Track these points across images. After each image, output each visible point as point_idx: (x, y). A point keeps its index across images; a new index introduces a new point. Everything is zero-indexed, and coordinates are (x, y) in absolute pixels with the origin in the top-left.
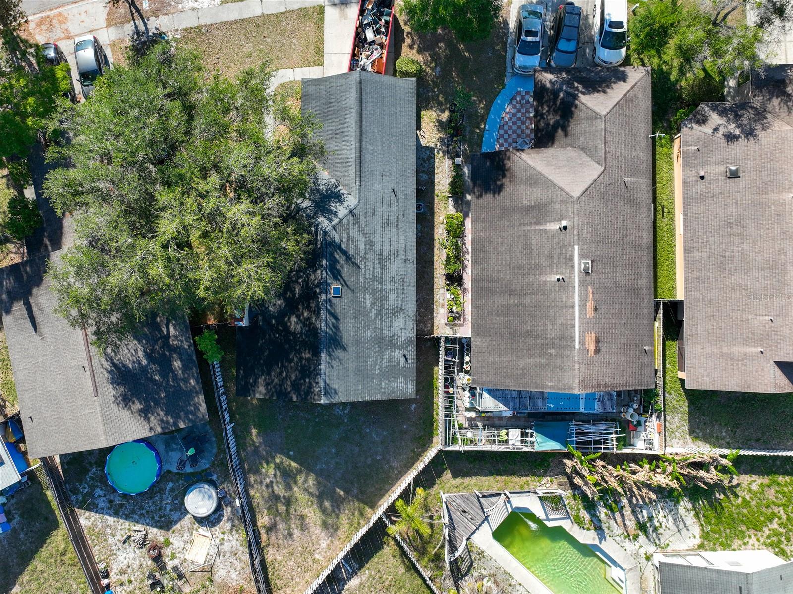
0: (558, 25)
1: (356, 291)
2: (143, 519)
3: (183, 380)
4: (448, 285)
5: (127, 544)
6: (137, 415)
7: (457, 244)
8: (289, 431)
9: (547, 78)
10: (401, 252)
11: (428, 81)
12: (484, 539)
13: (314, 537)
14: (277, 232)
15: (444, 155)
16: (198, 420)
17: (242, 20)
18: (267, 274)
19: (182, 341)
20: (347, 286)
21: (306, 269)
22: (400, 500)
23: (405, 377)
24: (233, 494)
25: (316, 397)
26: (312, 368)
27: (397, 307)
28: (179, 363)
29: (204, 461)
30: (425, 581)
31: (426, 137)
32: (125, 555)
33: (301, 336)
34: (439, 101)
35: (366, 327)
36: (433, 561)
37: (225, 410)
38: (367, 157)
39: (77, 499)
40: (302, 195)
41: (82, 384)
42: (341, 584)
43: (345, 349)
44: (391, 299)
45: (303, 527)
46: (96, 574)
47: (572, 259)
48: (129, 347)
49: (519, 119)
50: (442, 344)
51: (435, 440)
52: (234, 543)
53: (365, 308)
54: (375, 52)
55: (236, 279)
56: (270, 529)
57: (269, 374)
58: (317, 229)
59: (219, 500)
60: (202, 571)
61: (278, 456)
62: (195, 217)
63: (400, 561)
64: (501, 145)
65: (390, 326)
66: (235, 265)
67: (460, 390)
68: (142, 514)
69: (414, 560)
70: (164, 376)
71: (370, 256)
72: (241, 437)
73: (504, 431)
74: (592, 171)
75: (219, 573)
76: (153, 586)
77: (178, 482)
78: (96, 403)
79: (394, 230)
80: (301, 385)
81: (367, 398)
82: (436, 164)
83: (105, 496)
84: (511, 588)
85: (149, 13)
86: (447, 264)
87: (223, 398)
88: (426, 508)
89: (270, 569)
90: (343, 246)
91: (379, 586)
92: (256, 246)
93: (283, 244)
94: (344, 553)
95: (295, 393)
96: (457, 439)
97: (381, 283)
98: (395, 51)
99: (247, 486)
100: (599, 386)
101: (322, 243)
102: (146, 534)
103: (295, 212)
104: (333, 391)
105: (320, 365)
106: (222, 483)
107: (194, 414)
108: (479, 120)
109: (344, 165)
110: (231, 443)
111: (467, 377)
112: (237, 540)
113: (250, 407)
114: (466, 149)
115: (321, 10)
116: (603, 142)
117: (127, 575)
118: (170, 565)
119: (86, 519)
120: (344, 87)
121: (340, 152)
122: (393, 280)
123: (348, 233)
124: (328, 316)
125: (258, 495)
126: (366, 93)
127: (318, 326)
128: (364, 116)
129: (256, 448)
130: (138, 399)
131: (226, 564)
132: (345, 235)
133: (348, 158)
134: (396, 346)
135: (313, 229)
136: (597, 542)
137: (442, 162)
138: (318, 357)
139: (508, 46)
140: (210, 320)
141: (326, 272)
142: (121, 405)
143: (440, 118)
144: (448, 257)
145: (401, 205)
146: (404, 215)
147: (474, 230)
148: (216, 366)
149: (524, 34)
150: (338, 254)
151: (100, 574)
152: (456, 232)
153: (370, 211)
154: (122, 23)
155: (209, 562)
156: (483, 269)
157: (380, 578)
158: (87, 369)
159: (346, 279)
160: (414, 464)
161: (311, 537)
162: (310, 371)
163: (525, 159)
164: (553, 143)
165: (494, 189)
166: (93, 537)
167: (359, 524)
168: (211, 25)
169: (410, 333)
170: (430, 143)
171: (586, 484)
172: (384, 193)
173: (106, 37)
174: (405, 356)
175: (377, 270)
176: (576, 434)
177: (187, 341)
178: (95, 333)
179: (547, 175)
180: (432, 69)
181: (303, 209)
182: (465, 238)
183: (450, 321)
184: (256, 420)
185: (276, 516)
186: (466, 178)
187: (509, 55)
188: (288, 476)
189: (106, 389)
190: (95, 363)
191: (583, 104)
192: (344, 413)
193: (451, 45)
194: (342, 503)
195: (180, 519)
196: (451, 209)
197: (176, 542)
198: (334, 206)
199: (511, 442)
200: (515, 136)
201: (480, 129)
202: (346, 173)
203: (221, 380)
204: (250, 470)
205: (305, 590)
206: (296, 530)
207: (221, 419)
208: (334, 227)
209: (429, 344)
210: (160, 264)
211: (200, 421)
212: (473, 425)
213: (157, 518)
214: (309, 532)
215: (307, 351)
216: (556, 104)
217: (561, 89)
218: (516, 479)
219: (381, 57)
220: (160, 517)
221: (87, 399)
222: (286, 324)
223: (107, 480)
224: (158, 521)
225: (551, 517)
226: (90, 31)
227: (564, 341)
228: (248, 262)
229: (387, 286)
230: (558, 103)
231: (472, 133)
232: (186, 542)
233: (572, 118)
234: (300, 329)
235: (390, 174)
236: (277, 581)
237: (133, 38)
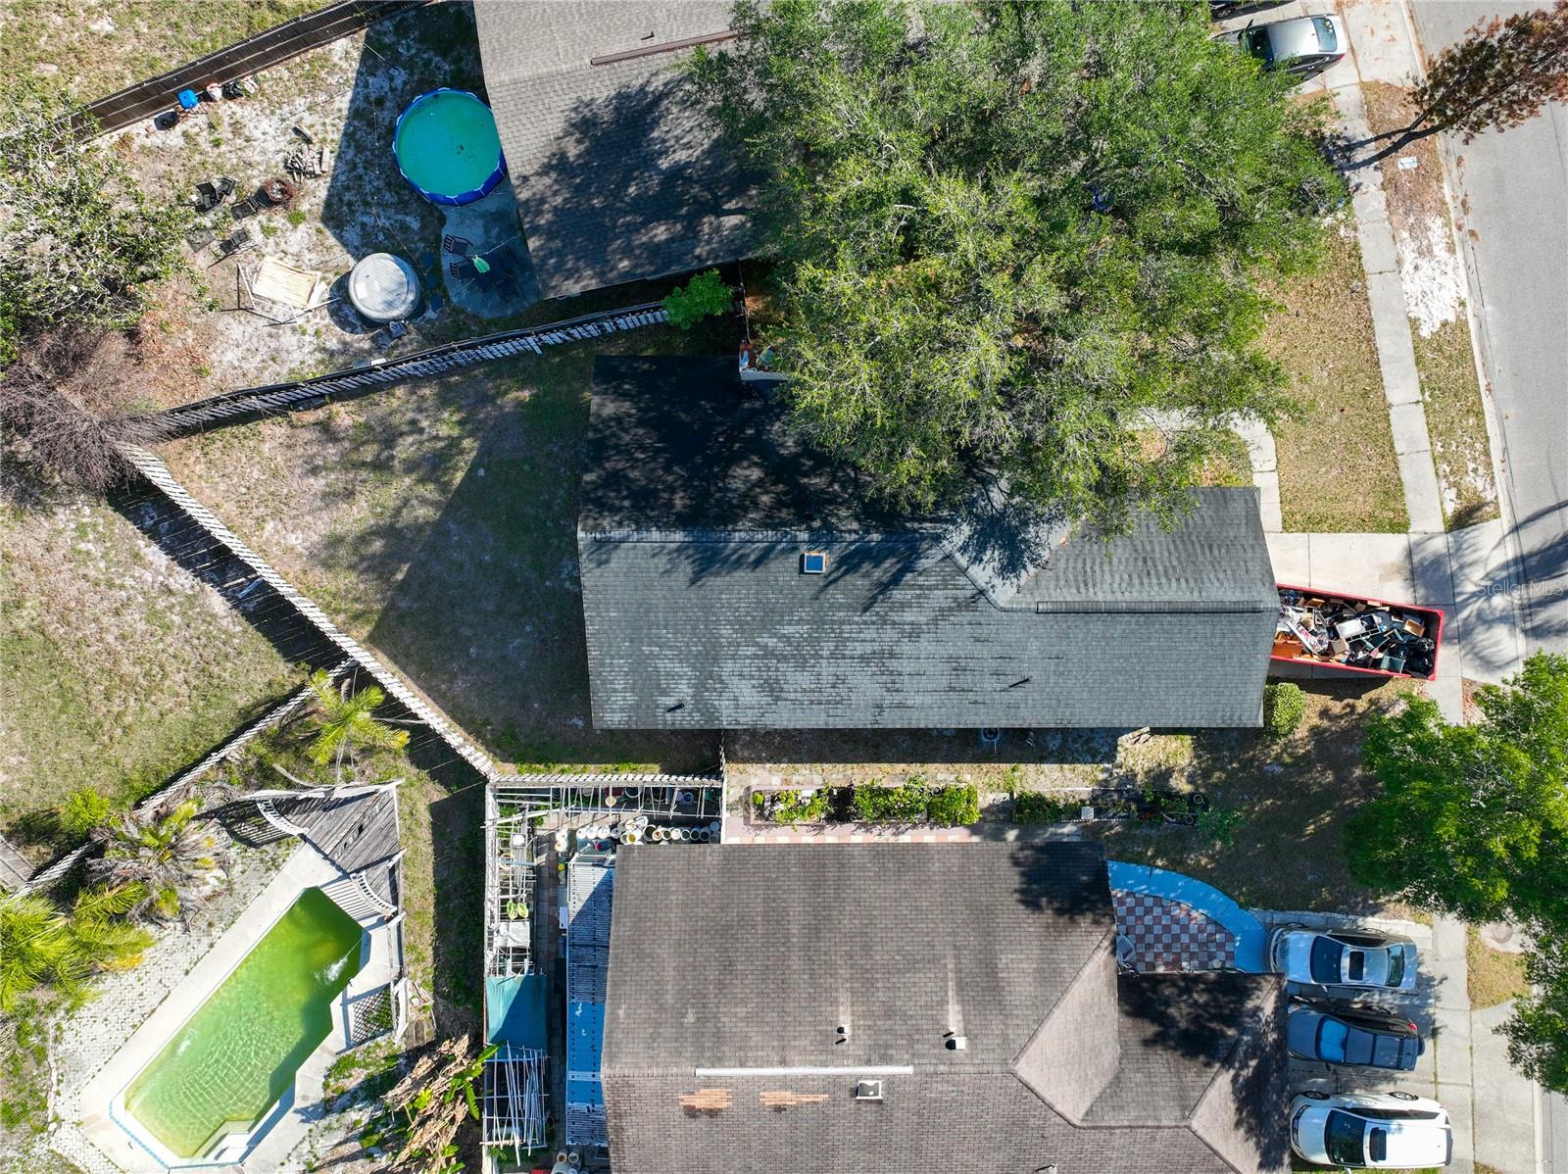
0: (1372, 1021)
1: (816, 604)
2: (345, 168)
3: (629, 245)
4: (830, 792)
5: (294, 136)
6: (554, 148)
7: (913, 811)
8: (526, 468)
9: (1266, 1002)
10: (897, 698)
11: (1254, 749)
12: (304, 869)
13: (309, 518)
14: (939, 437)
15: (1099, 783)
16: (544, 276)
17: (1377, 363)
18: (848, 414)
19: (708, 242)
20: (827, 586)
21: (860, 498)
22: (382, 697)
23: (636, 707)
24: (396, 352)
25: (590, 522)
26: (652, 514)
27: (782, 690)
28: (663, 237)
29: (464, 292)
30: (217, 748)
31: (1137, 745)
32: (271, 131)
33: (720, 490)
34: (1212, 772)
35: (740, 625)
36: (260, 764)
37: (568, 334)
38: (1096, 626)
39: (385, 34)
40: (1017, 488)
41: (618, 33)
42: (214, 576)
43: (693, 582)
44: (799, 677)
45: (330, 497)
46: (231, 73)
47: (886, 1060)
48: (696, 132)
49: (1176, 938)
50: (707, 783)
51: (510, 767)
52: (297, 356)
53: (779, 623)
54: (1314, 640)
55: (836, 348)
56: (326, 429)
57: (640, 423)
58: (946, 521)
59: (382, 324)
60: (239, 290)
61: (476, 445)
62: (971, 257)
63: (260, 696)
64: (1121, 902)
65: (741, 676)
66: (867, 346)
67: (612, 819)
68: (355, 167)
69: (260, 726)
70: (638, 205)
71: (889, 634)
72: (515, 368)
73: (525, 913)
74: (1071, 1100)
75: (234, 325)
76: (206, 189)
77: (422, 239)
78: (578, 63)
79: (944, 682)
80: (618, 491)
81: (590, 629)
82: (1080, 767)
83: (392, 90)
84: (204, 926)
85: (1390, 170)
86: (872, 791)
87: (592, 330)
88: (368, 751)
89: (243, 429)
90: (909, 576)
91: (210, 654)
92: (909, 391)
93: (913, 449)
94: (274, 580)
95: (599, 477)
96: (510, 815)
97: (832, 656)
98: (1315, 681)
99: (413, 381)
100: (618, 1116)
101: (915, 531)
102: (314, 176)
103: (979, 474)
104: (604, 557)
105: (659, 528)
106: (419, 330)
107: (558, 268)
108: (1172, 855)
109: (1080, 578)
110: (500, 347)
111: (639, 834)
112: (302, 363)
113: (576, 385)
114: (1112, 828)
115: (1399, 526)
116: (1134, 1124)
117: (230, 136)
118: (253, 224)
119: (344, 51)
120: (1245, 577)
121: (1106, 568)
122: (838, 680)
123: (936, 587)
124: (761, 545)
125: (395, 403)
126: (1231, 623)
127: (740, 525)
128: (1184, 618)
129: (492, 400)
130: (587, 151)
131: (255, 339)
132: (932, 581)
133: (1094, 586)
134: (700, 687)
135: (945, 513)
136: (298, 1104)
137: (1084, 779)
138: (674, 525)
139: (1328, 914)
140: (755, 301)
141: (855, 542)
142: (573, 115)
143: (1175, 775)
144: (887, 792)
145: (997, 696)
146: (976, 702)
147: (944, 849)
148: (658, 314)
149: (1356, 949)
150: (892, 565)
151: (231, 81)
152: (939, 809)
153: (984, 632)
154: (1370, 115)
155: (257, 304)
156: (862, 868)
157: (226, 656)
158: (648, 43)
159: (841, 583)
160: (460, 725)
161: (309, 513)
162: (645, 508)
163: (1096, 958)
164: (1128, 1014)
165: (1032, 891)
166: (307, 67)
167: (337, 611)
168: (1367, 300)
169: (727, 717)
170: (1123, 754)
171: (416, 1084)
172: (1022, 661)
173: (1340, 81)
174: (680, 706)
175: (860, 649)
176: (521, 1063)
177: (709, 253)
178: (722, 56)
179: (1062, 1005)
180: (1278, 757)
181: (987, 491)
182: (927, 828)
183: (755, 799)
184: (548, 398)
185: (352, 441)
186: (1051, 830)
187: (1310, 917)
188: (433, 465)
189: (607, 83)
190: (662, 60)
191: (1213, 1079)
192: (565, 580)
193: (1328, 797)
194: (380, 576)
195: (345, 244)
196: (987, 798)
197: (299, 237)
198: (993, 556)
199: (503, 925)
200: (1140, 930)
201: (1154, 857)
202: (1062, 582)
203: (632, 326)
204: (446, 388)
205: (200, 502)
206: (323, 482)
207: (550, 326)
208: (948, 557)
209: (708, 754)
210: (869, 182)
211: (543, 281)
212: (540, 844)
213: (347, 197)
214: (320, 509)
215: (688, 502)
216: (1210, 1020)
217: (1243, 1031)
218: (428, 935)
219: (1303, 653)
220: (350, 204)
221: (587, 43)
222: (745, 458)
223: (424, 93)
224: (341, 200)
225: (350, 1007)
226: (1352, 49)
227: (712, 1044)
228: (875, 374)
229: (827, 669)
230: (1213, 1025)
231: (1147, 842)
232: (298, 256)
233: (1183, 1055)
234: (734, 486)
235: (1062, 674)
236: (219, 444)
237: (1338, 137)
